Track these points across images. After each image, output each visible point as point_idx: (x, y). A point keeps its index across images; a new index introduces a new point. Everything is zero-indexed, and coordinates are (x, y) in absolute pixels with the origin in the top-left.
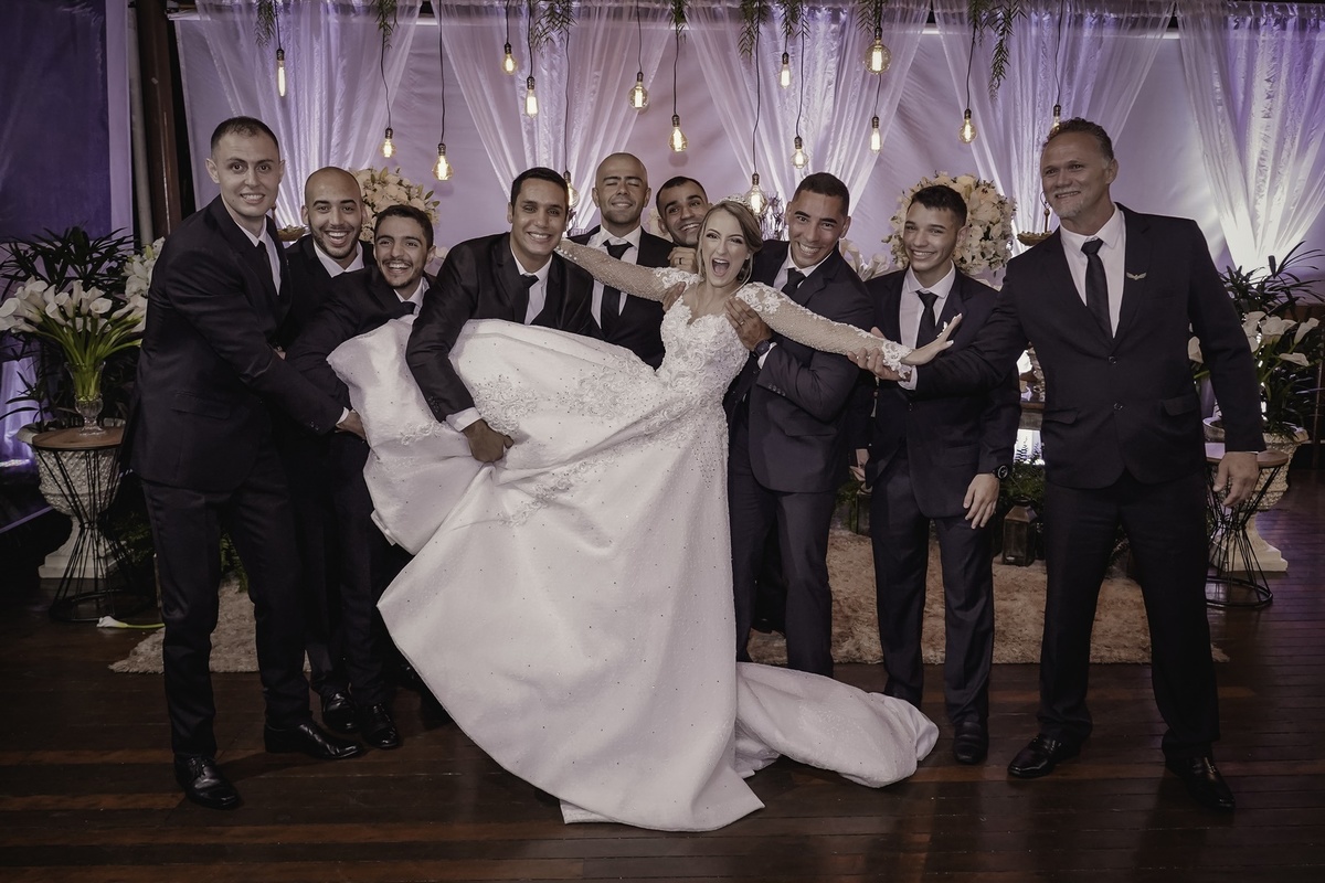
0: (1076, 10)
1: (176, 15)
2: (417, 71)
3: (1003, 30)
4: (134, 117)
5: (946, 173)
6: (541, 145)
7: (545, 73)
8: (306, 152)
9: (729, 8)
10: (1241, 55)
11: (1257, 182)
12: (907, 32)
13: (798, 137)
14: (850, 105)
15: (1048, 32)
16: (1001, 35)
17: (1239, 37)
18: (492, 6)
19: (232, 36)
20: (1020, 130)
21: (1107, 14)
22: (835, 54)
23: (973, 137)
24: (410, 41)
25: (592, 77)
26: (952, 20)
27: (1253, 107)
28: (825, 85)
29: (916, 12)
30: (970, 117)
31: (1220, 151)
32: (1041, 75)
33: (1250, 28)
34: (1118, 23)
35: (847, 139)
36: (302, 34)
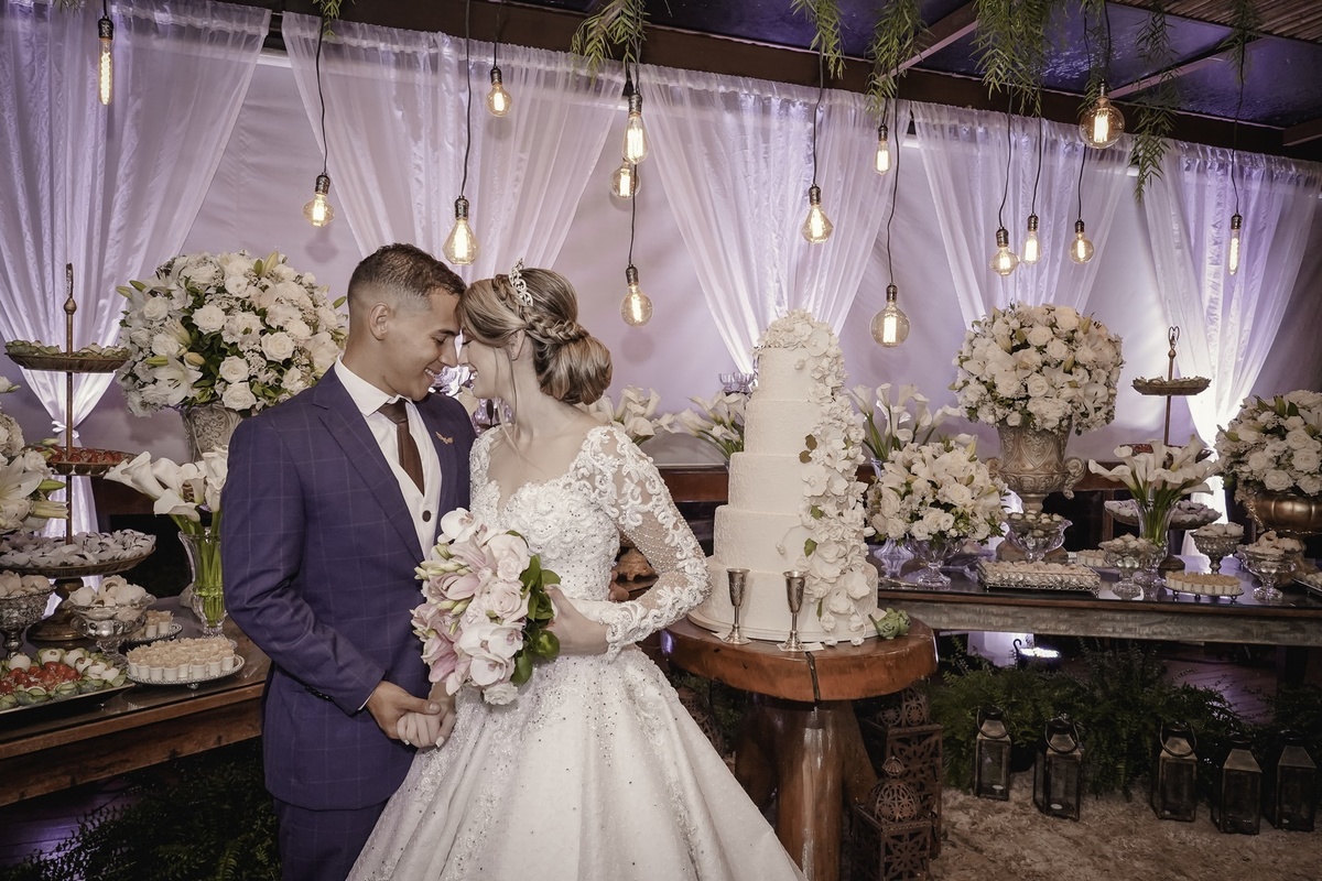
2: (250, 130)
24: (246, 85)
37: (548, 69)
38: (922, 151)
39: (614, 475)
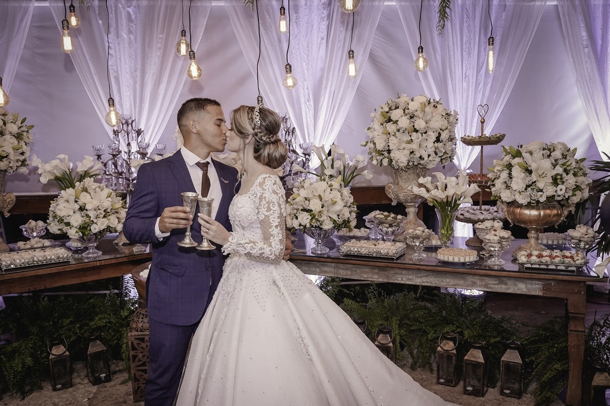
2: (37, 38)
5: (405, 95)
6: (125, 85)
7: (125, 36)
10: (599, 14)
12: (374, 4)
13: (288, 64)
14: (337, 53)
20: (453, 67)
22: (325, 19)
25: (158, 37)
27: (609, 49)
28: (319, 40)
30: (422, 52)
31: (588, 79)
32: (465, 30)
35: (336, 77)
39: (260, 196)
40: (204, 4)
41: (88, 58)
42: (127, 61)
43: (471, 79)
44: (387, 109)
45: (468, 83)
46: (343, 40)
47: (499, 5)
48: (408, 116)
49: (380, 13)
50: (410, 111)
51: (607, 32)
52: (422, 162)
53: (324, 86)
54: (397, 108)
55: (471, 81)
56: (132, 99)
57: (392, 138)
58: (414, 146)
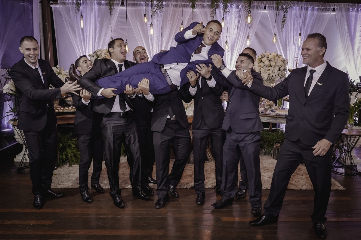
0: (306, 6)
1: (53, 5)
2: (120, 22)
3: (285, 11)
4: (41, 34)
5: (268, 52)
6: (154, 43)
7: (156, 22)
8: (88, 44)
9: (208, 4)
10: (353, 19)
11: (357, 55)
12: (258, 12)
13: (226, 41)
14: (241, 32)
15: (298, 12)
16: (284, 13)
17: (353, 14)
18: (141, 3)
19: (68, 11)
20: (289, 40)
21: (315, 7)
22: (238, 18)
23: (276, 42)
24: (118, 13)
25: (169, 23)
26: (271, 8)
27: (356, 34)
28: (235, 26)
29: (260, 6)
30: (275, 36)
31: (347, 46)
32: (296, 24)
33: (356, 11)
34: (318, 10)
35: (241, 42)
36: (88, 11)
37: (176, 3)
38: (268, 13)
40: (188, 10)
41: (140, 31)
42: (156, 32)
43: (297, 45)
44: (261, 57)
45: (296, 47)
46: (244, 27)
47: (310, 14)
48: (268, 61)
49: (261, 16)
50: (269, 58)
51: (356, 27)
52: (273, 78)
53: (235, 46)
54: (264, 57)
55: (297, 46)
56: (157, 48)
57: (262, 68)
58: (270, 72)
